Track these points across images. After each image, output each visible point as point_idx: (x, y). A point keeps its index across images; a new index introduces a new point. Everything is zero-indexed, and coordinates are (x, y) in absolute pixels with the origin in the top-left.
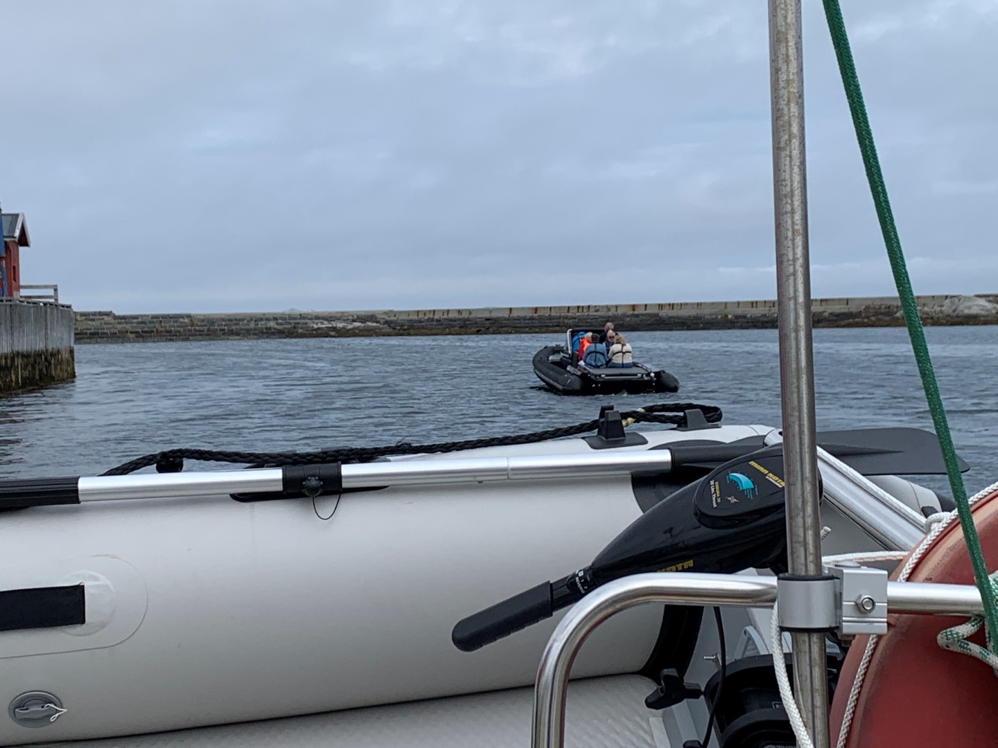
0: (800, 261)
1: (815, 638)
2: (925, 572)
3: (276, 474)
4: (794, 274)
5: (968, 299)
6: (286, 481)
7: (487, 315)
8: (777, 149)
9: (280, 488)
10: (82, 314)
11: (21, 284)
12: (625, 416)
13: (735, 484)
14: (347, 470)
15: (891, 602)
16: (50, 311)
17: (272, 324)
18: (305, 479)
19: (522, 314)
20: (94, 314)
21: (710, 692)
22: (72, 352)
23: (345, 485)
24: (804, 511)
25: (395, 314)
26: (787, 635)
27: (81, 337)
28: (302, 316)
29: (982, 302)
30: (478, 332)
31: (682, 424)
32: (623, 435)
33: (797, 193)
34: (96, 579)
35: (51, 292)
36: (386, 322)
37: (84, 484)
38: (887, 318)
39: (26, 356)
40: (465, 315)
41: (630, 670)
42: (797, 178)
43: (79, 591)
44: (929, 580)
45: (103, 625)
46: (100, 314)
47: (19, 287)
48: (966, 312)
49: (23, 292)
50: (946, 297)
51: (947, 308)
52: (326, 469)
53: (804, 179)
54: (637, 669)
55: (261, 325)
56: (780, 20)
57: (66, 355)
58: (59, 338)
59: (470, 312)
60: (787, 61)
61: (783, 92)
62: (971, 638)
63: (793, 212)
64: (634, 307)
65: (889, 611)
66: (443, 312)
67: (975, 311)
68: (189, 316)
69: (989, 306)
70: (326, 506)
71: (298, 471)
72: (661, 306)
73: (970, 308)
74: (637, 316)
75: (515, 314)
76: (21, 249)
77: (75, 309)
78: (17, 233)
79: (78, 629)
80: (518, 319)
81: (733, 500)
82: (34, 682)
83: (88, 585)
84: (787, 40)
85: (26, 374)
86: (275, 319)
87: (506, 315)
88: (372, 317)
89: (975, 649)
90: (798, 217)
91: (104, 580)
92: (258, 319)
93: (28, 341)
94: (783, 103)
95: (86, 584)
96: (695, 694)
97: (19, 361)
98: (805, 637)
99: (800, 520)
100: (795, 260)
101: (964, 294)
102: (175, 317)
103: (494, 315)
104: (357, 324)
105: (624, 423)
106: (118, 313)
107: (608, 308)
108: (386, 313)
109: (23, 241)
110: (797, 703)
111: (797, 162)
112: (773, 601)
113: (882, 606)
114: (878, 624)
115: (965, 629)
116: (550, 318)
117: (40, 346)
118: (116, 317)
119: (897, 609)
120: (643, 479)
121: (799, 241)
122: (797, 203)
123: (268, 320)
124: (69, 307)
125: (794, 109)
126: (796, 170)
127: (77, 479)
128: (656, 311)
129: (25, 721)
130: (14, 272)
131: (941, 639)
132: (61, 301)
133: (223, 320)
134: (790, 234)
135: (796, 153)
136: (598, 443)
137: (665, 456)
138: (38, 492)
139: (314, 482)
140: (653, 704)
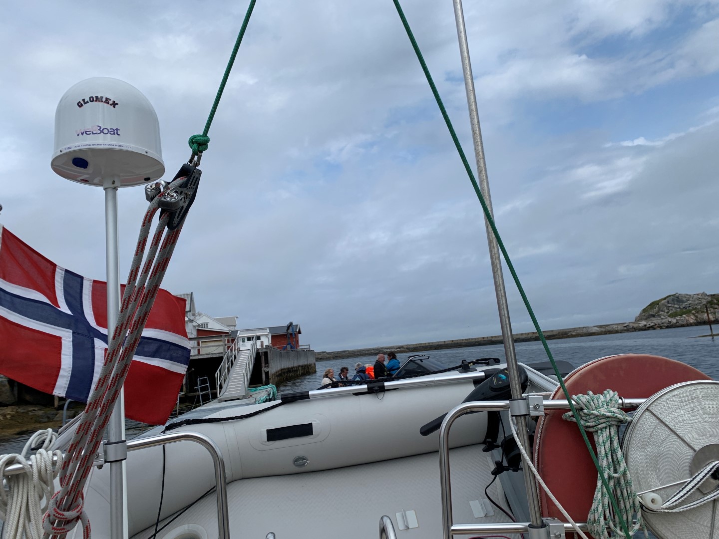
0: (505, 304)
1: (522, 418)
2: (557, 396)
3: (365, 386)
4: (503, 308)
5: (591, 327)
6: (368, 388)
7: (437, 344)
8: (494, 273)
9: (367, 391)
10: (318, 353)
11: (300, 345)
12: (470, 363)
13: (500, 378)
14: (386, 384)
15: (545, 406)
16: (308, 352)
17: (373, 351)
18: (373, 387)
19: (448, 343)
20: (321, 352)
21: (502, 446)
22: (315, 364)
23: (386, 388)
24: (515, 379)
25: (409, 345)
26: (514, 418)
27: (318, 360)
28: (381, 348)
29: (596, 328)
30: (435, 349)
31: (488, 364)
32: (469, 368)
33: (501, 284)
34: (316, 421)
35: (308, 347)
36: (407, 348)
37: (311, 393)
38: (566, 336)
39: (302, 366)
40: (431, 344)
41: (479, 442)
42: (501, 281)
43: (311, 425)
44: (558, 399)
45: (318, 435)
46: (323, 352)
47: (299, 346)
48: (591, 332)
49: (300, 347)
50: (584, 327)
51: (585, 331)
52: (380, 384)
53: (503, 281)
54: (482, 442)
55: (369, 352)
56: (491, 237)
57: (313, 365)
58: (311, 360)
59: (432, 343)
60: (494, 248)
61: (494, 257)
62: (573, 416)
63: (501, 290)
64: (483, 338)
65: (545, 409)
66: (424, 344)
67: (594, 331)
68: (348, 351)
69: (598, 329)
70: (381, 395)
71: (371, 385)
72: (492, 337)
73: (592, 330)
74: (485, 341)
75: (446, 343)
76: (299, 335)
77: (315, 351)
78: (298, 330)
79: (311, 437)
80: (447, 344)
81: (500, 383)
82: (300, 453)
83: (314, 424)
84: (493, 242)
85: (302, 372)
86: (373, 350)
87: (443, 343)
88: (402, 347)
89: (574, 419)
90: (502, 292)
91: (318, 422)
92: (368, 350)
93: (302, 362)
94: (494, 260)
95: (313, 423)
96: (498, 447)
97: (300, 368)
98: (519, 418)
99: (514, 382)
100: (503, 304)
101: (589, 326)
102: (344, 351)
103: (439, 344)
104: (398, 349)
105: (470, 365)
106: (327, 352)
107: (475, 339)
108: (406, 345)
109: (300, 332)
110: (520, 440)
111: (500, 276)
112: (509, 408)
113: (542, 407)
114: (541, 412)
115: (570, 413)
116: (457, 343)
117: (306, 363)
118: (327, 353)
119: (547, 408)
120: (476, 381)
121: (504, 299)
122: (502, 287)
123: (371, 350)
124: (313, 351)
125: (497, 261)
126: (500, 278)
127: (309, 392)
128: (490, 339)
129: (298, 465)
130: (297, 342)
131: (563, 417)
132: (311, 349)
133: (358, 351)
134: (501, 297)
135: (499, 273)
136: (462, 371)
137: (483, 374)
138: (298, 396)
139: (376, 388)
140: (485, 450)
